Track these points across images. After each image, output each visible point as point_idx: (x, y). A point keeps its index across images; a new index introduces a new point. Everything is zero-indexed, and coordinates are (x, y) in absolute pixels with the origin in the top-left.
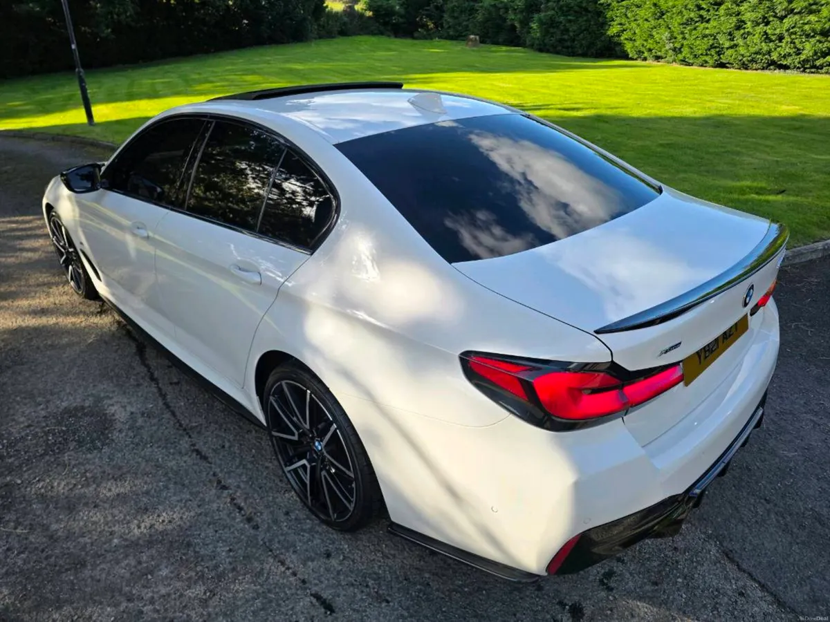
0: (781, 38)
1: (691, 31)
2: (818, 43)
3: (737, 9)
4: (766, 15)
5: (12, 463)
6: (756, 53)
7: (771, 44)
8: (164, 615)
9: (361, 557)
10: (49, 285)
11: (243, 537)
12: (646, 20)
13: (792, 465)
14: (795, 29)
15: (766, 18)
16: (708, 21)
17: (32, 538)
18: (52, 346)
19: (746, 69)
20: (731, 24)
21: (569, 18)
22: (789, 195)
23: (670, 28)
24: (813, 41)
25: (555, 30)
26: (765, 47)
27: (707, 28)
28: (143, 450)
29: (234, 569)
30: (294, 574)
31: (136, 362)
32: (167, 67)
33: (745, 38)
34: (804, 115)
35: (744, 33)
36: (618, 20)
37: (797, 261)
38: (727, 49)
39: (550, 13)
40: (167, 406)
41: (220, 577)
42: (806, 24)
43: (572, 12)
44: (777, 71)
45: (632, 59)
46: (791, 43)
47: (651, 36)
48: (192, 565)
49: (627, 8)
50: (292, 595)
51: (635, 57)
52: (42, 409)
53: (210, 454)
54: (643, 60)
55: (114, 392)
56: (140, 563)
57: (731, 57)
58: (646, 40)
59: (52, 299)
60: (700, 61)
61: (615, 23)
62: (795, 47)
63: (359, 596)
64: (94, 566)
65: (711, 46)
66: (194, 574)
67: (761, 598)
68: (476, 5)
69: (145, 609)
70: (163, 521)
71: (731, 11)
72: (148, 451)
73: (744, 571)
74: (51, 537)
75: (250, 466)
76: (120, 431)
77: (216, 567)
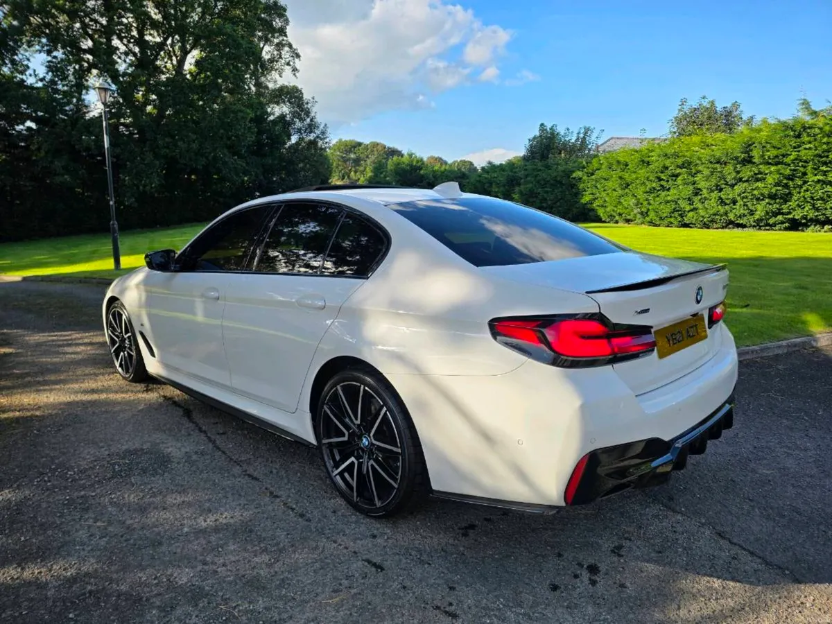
0: (734, 202)
1: (654, 197)
2: (768, 205)
3: (692, 179)
4: (719, 184)
5: (84, 484)
6: (715, 215)
7: (726, 207)
8: (236, 573)
9: (403, 538)
10: (96, 375)
11: (298, 526)
12: (614, 190)
13: (770, 478)
14: (745, 194)
15: (718, 186)
16: (669, 190)
17: (111, 529)
18: (106, 412)
19: (708, 228)
20: (689, 191)
21: (546, 189)
22: (752, 308)
23: (636, 196)
24: (763, 203)
25: (535, 199)
26: (722, 209)
27: (669, 195)
28: (200, 474)
29: (293, 546)
30: (346, 548)
31: (185, 421)
32: (184, 230)
33: (703, 203)
34: (762, 257)
35: (701, 199)
36: (589, 191)
37: (765, 354)
38: (689, 211)
39: (530, 186)
40: (218, 448)
41: (281, 551)
42: (754, 190)
43: (548, 185)
44: (736, 229)
45: (605, 222)
46: (744, 205)
47: (620, 203)
48: (256, 543)
49: (596, 181)
50: (346, 560)
51: (608, 220)
52: (106, 450)
53: (261, 477)
54: (615, 223)
55: (167, 439)
56: (210, 542)
57: (693, 218)
58: (616, 207)
59: (100, 383)
60: (666, 222)
61: (587, 193)
62: (749, 209)
63: (404, 561)
64: (170, 545)
65: (674, 209)
66: (258, 548)
67: (752, 561)
68: (464, 181)
69: (219, 570)
70: (226, 518)
71: (687, 181)
72: (205, 476)
73: (735, 544)
74: (128, 528)
75: (296, 484)
76: (178, 463)
77: (278, 544)
